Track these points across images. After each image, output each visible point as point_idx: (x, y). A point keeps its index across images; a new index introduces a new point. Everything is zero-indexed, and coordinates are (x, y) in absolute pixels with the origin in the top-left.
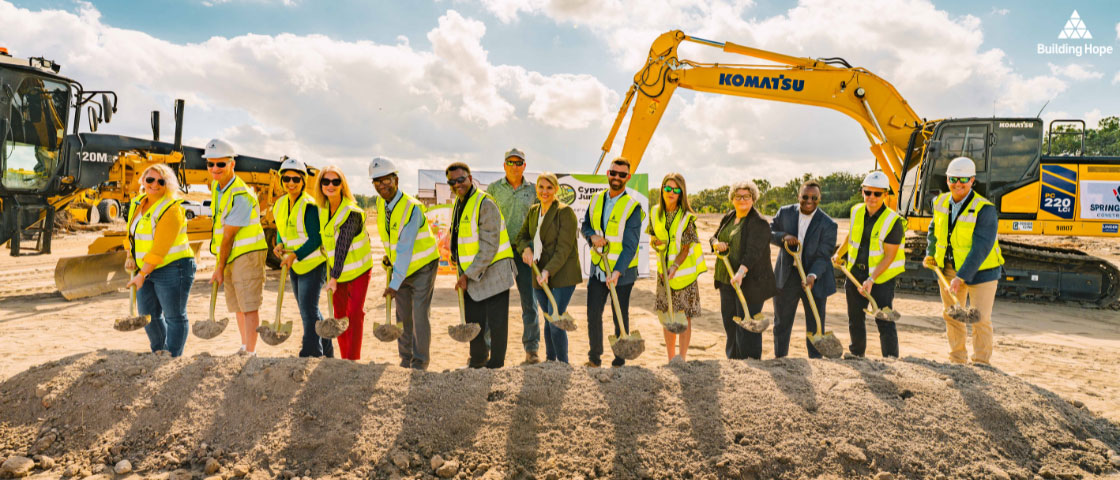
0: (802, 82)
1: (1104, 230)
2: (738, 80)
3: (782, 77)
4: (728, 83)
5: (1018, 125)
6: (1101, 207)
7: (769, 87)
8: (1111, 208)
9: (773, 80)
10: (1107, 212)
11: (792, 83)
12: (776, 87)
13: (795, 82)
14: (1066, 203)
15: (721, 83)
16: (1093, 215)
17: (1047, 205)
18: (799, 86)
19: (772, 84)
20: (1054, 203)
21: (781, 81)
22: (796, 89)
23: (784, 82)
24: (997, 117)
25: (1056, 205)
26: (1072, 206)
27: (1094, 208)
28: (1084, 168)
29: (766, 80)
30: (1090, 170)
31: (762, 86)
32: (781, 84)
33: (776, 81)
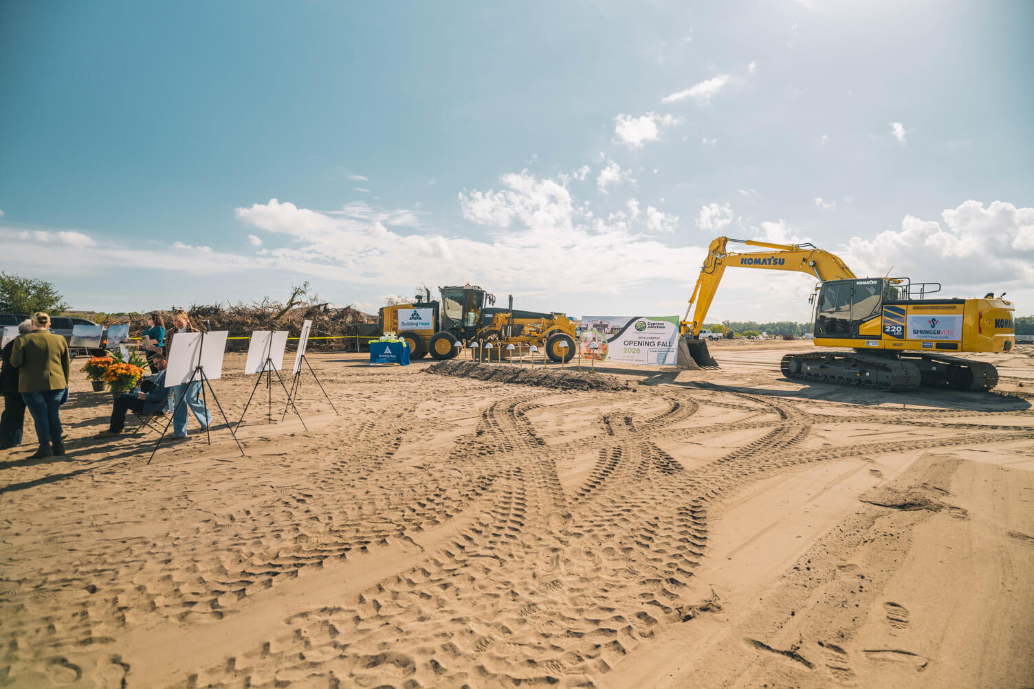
0: (784, 260)
1: (923, 346)
2: (750, 261)
3: (773, 257)
4: (745, 263)
5: (868, 283)
6: (921, 332)
7: (766, 264)
8: (927, 332)
9: (768, 259)
10: (925, 335)
11: (778, 261)
12: (770, 264)
13: (780, 260)
14: (899, 329)
15: (742, 263)
16: (915, 337)
17: (887, 331)
18: (782, 262)
19: (768, 262)
20: (891, 329)
21: (772, 260)
22: (780, 264)
23: (774, 261)
24: (869, 277)
25: (892, 331)
26: (903, 331)
27: (915, 332)
28: (910, 307)
29: (765, 260)
30: (914, 308)
31: (762, 264)
32: (772, 262)
33: (770, 260)
